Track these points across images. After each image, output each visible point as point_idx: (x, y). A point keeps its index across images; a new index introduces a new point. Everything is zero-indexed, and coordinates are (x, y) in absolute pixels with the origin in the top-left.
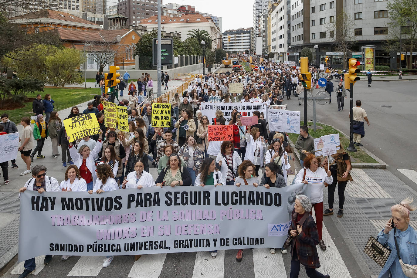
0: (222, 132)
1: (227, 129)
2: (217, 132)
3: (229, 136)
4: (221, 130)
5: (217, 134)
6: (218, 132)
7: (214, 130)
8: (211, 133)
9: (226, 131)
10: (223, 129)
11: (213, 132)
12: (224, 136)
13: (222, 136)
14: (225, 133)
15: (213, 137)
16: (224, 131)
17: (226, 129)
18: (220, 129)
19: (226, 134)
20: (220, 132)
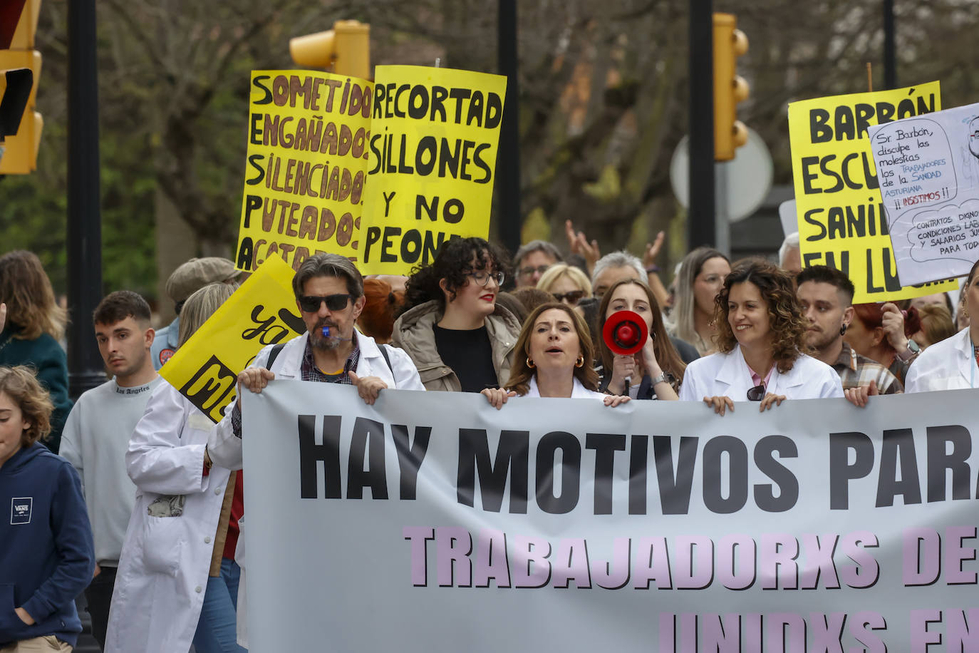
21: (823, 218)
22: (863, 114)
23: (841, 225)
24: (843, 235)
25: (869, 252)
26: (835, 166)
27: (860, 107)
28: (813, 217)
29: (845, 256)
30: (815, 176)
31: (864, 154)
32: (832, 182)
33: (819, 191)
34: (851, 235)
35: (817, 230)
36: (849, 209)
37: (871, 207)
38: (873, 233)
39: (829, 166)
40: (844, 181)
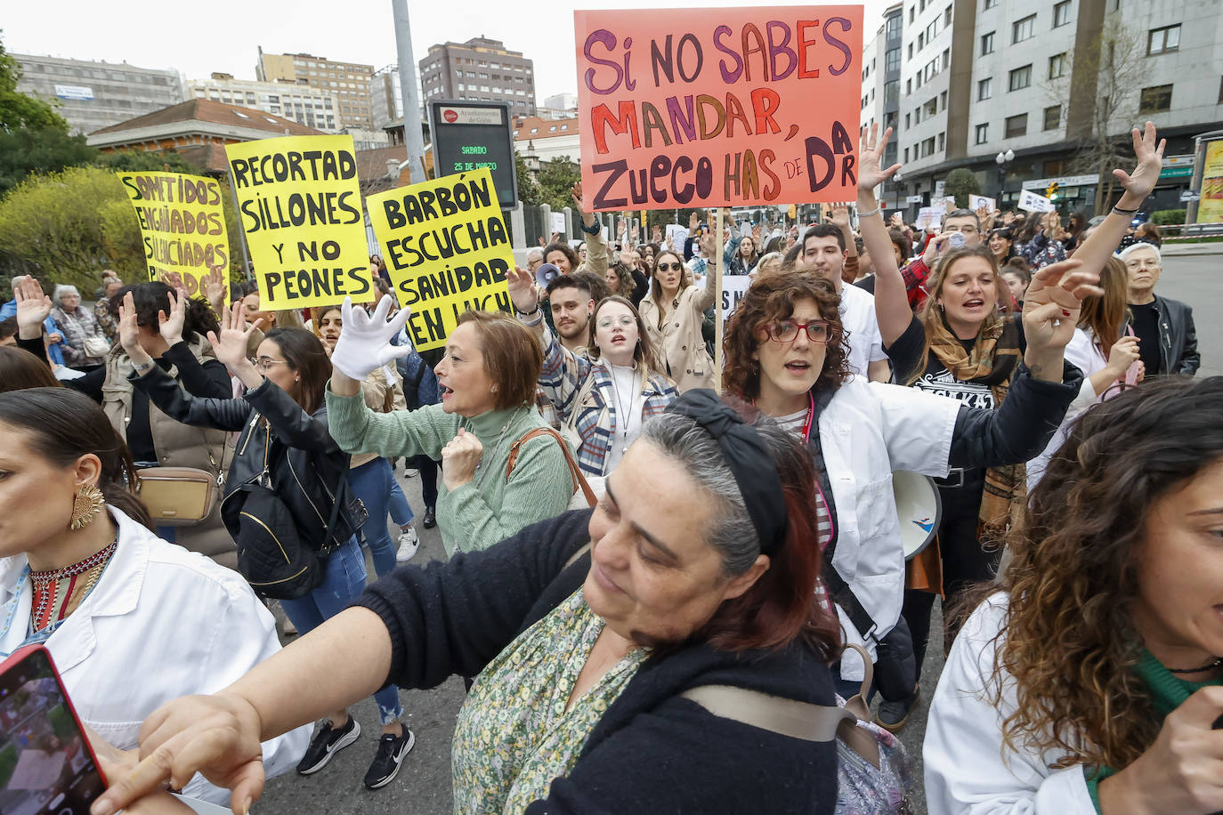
0: (742, 90)
1: (798, 63)
2: (680, 89)
3: (814, 146)
4: (731, 66)
5: (684, 117)
6: (695, 89)
7: (642, 70)
8: (612, 102)
9: (790, 89)
10: (756, 61)
11: (638, 96)
12: (757, 144)
13: (741, 141)
14: (766, 106)
15: (640, 160)
16: (758, 81)
17: (782, 61)
18: (712, 56)
19: (782, 118)
20: (719, 89)
21: (414, 286)
22: (426, 199)
23: (429, 289)
24: (432, 297)
25: (454, 306)
26: (412, 245)
27: (422, 195)
28: (406, 286)
29: (437, 311)
30: (400, 255)
31: (434, 232)
32: (415, 257)
33: (406, 266)
34: (438, 296)
35: (412, 296)
36: (432, 276)
37: (449, 272)
38: (454, 291)
39: (409, 245)
40: (423, 256)
